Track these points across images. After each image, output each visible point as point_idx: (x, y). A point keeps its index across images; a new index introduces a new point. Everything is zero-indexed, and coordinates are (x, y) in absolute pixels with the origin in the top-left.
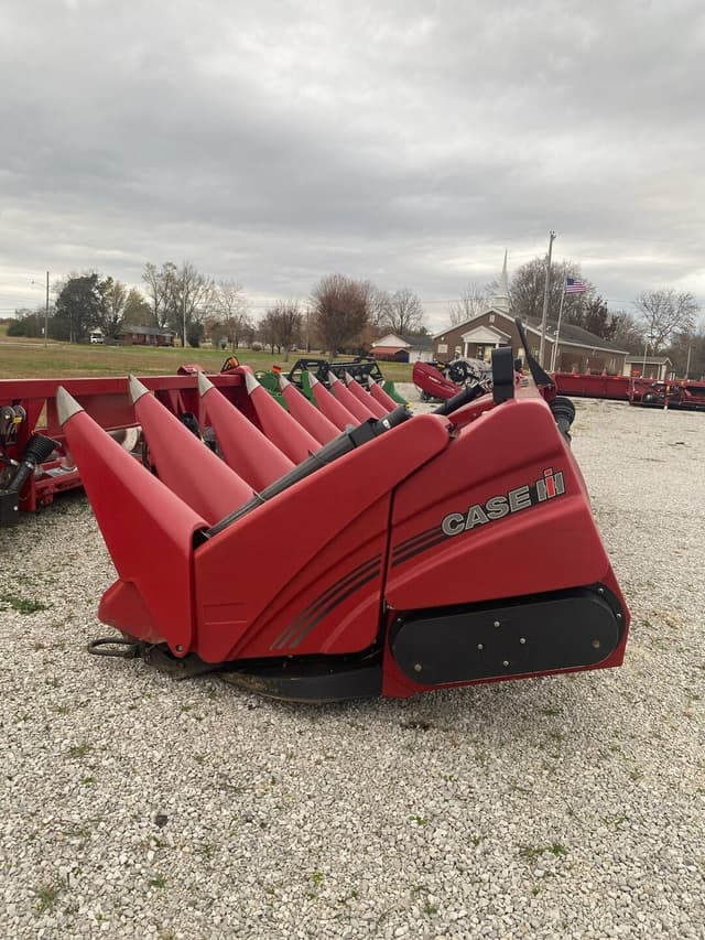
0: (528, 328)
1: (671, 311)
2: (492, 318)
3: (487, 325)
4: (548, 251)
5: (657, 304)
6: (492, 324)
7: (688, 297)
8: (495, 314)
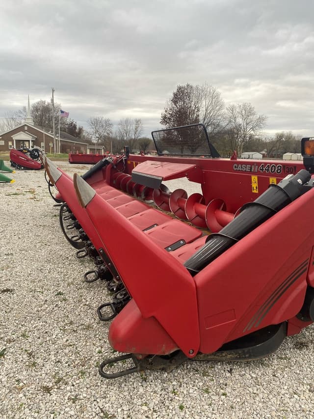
0: (45, 133)
1: (103, 126)
2: (26, 128)
3: (24, 131)
4: (52, 97)
5: (96, 123)
6: (26, 130)
7: (108, 120)
8: (27, 126)
